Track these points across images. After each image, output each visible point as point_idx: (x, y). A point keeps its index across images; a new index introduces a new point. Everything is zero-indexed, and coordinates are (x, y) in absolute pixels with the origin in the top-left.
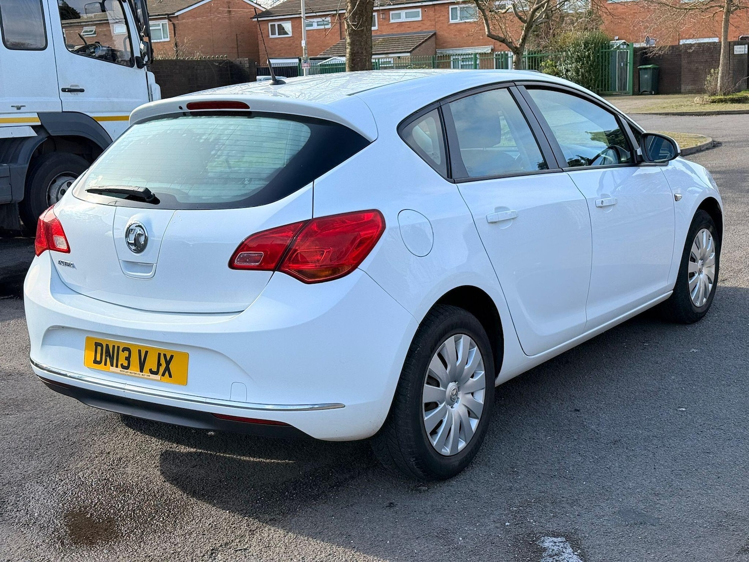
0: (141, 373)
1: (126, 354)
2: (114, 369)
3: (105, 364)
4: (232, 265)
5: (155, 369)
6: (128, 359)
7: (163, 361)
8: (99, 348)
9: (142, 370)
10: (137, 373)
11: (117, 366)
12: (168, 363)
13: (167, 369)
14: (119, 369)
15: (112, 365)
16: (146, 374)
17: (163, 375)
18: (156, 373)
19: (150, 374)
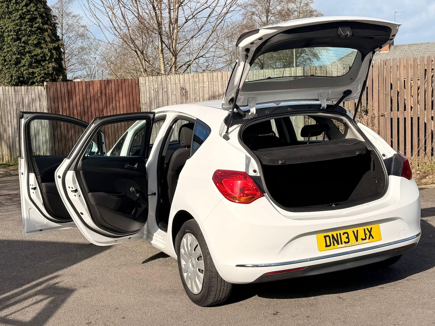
0: (357, 242)
1: (346, 235)
2: (340, 246)
3: (334, 245)
5: (364, 238)
6: (348, 238)
7: (367, 232)
8: (327, 238)
9: (357, 241)
10: (355, 243)
11: (342, 244)
12: (370, 232)
13: (371, 235)
14: (344, 245)
15: (338, 244)
16: (360, 242)
17: (369, 239)
18: (365, 239)
19: (363, 241)
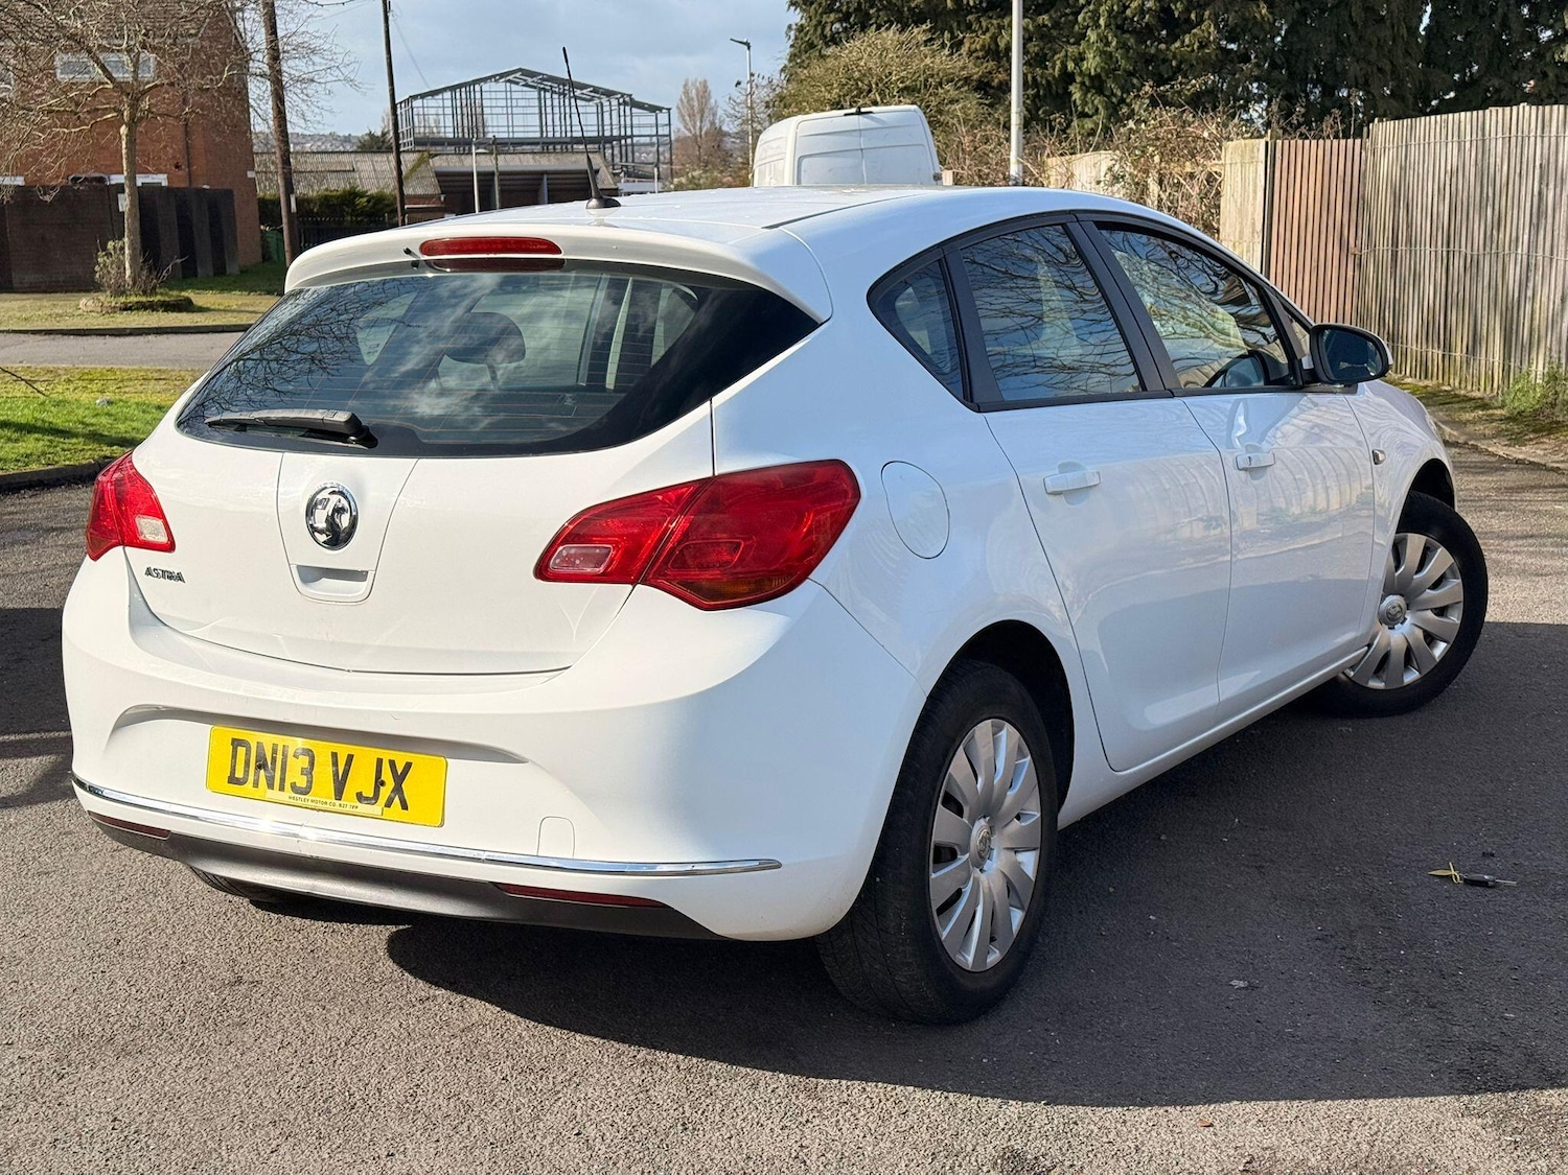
0: (338, 802)
1: (305, 761)
2: (275, 794)
3: (256, 784)
4: (543, 571)
6: (309, 772)
7: (387, 775)
9: (339, 794)
10: (328, 801)
11: (282, 788)
12: (399, 779)
13: (398, 791)
14: (288, 792)
15: (271, 786)
16: (349, 804)
17: (389, 804)
18: (372, 801)
19: (358, 804)
